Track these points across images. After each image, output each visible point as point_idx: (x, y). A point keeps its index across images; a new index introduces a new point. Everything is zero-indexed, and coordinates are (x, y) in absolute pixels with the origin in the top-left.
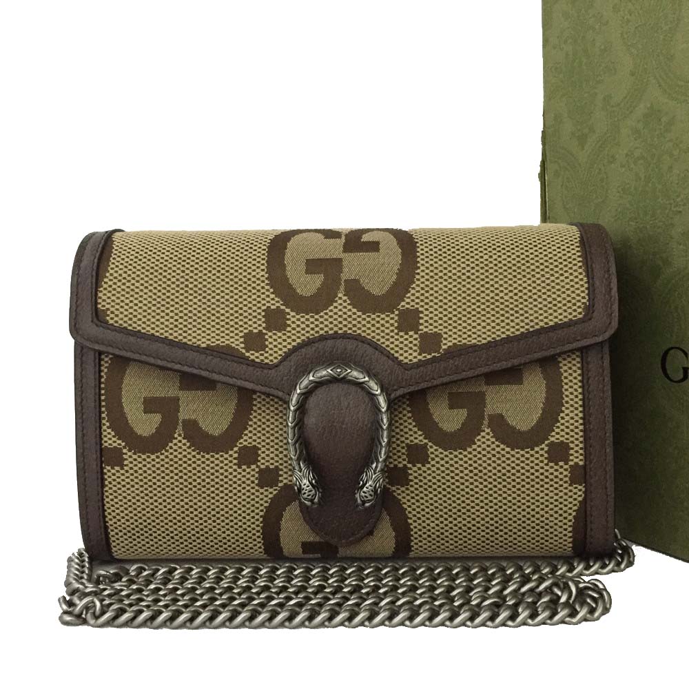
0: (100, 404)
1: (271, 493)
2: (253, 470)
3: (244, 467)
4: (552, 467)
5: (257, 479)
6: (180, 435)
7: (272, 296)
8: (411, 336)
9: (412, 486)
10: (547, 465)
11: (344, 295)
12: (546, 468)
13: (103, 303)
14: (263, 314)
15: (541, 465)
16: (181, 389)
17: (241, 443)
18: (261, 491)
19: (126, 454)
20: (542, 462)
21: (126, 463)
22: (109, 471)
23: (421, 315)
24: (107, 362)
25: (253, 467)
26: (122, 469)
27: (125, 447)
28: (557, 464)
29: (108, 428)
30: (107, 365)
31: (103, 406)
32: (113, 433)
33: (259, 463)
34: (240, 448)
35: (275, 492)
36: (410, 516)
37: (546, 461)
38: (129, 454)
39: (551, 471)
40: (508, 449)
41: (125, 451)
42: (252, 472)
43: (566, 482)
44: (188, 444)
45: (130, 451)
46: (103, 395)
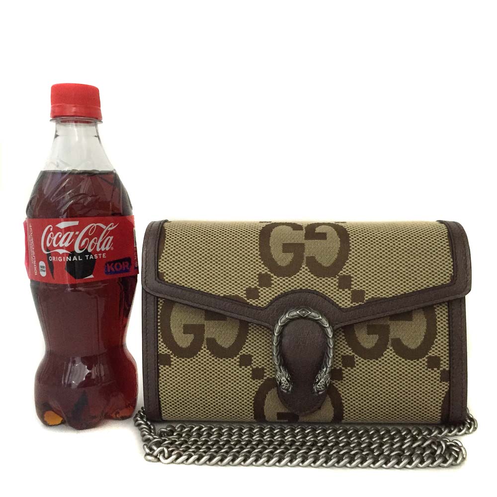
0: (157, 328)
1: (259, 383)
2: (249, 369)
3: (243, 367)
4: (429, 371)
5: (251, 374)
6: (205, 347)
7: (263, 266)
8: (346, 292)
9: (345, 381)
10: (427, 370)
11: (306, 266)
12: (426, 371)
13: (162, 269)
14: (257, 276)
15: (423, 369)
16: (206, 319)
17: (241, 353)
18: (253, 381)
19: (172, 358)
20: (424, 368)
21: (172, 363)
22: (162, 368)
23: (352, 279)
24: (161, 303)
25: (249, 367)
26: (170, 367)
27: (172, 354)
28: (433, 370)
29: (162, 342)
30: (161, 304)
31: (159, 329)
32: (165, 345)
33: (252, 365)
34: (241, 356)
35: (262, 383)
36: (343, 398)
37: (426, 368)
38: (174, 358)
39: (429, 373)
40: (403, 360)
41: (172, 356)
42: (248, 370)
43: (438, 380)
44: (210, 353)
45: (174, 356)
46: (159, 322)
